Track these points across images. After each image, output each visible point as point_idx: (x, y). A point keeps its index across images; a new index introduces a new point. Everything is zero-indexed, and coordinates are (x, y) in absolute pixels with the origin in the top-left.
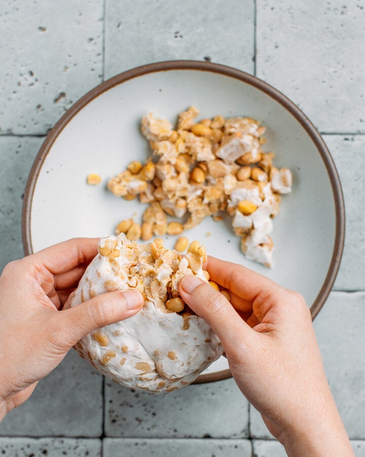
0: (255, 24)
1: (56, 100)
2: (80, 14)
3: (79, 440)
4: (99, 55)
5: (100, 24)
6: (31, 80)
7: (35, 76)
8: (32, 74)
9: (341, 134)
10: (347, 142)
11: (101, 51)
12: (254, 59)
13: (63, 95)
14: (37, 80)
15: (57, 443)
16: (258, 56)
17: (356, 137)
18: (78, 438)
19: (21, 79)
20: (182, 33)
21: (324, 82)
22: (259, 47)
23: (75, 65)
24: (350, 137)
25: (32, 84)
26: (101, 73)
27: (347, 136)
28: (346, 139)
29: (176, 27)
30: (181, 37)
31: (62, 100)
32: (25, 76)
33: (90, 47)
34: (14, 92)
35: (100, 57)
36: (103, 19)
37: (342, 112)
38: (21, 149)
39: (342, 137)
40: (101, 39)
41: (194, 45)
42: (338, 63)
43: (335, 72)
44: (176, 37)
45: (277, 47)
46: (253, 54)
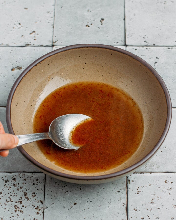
0: (125, 7)
1: (31, 34)
2: (44, 3)
3: (33, 174)
4: (52, 17)
5: (53, 7)
6: (20, 26)
7: (21, 25)
8: (20, 24)
9: (166, 46)
10: (169, 49)
11: (53, 16)
12: (124, 19)
13: (34, 32)
14: (22, 26)
15: (21, 175)
16: (126, 19)
17: (173, 48)
18: (32, 172)
19: (15, 26)
20: (91, 10)
21: (157, 27)
22: (126, 15)
23: (41, 21)
24: (171, 47)
25: (20, 28)
26: (52, 24)
27: (169, 47)
28: (169, 48)
29: (88, 8)
30: (90, 11)
31: (34, 33)
32: (16, 25)
33: (48, 15)
34: (11, 31)
35: (53, 19)
36: (54, 5)
37: (166, 38)
38: (12, 51)
39: (167, 48)
40: (53, 12)
41: (97, 14)
42: (163, 21)
43: (162, 24)
44: (88, 11)
45: (135, 15)
46: (124, 18)
